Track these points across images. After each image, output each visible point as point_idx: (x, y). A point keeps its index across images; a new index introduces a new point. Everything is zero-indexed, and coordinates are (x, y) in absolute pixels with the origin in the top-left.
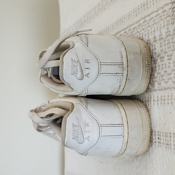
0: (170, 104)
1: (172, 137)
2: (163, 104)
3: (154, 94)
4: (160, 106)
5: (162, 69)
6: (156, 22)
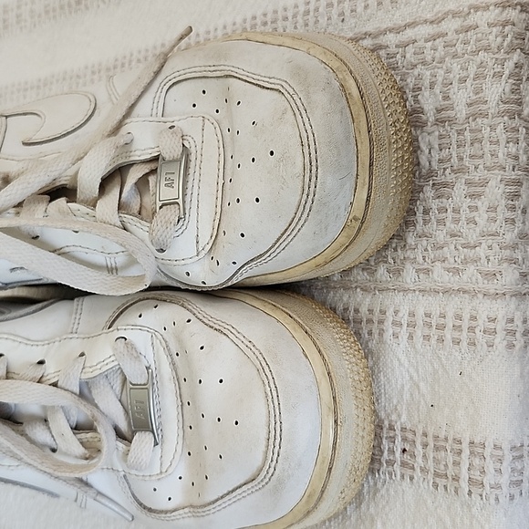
0: (465, 344)
1: (463, 455)
2: (433, 341)
3: (397, 301)
4: (419, 346)
5: (441, 222)
6: (429, 58)
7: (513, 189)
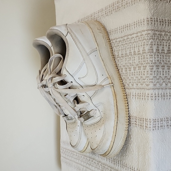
0: (144, 99)
1: (144, 121)
2: (139, 99)
3: (133, 91)
4: (137, 100)
5: (139, 74)
7: (152, 67)
